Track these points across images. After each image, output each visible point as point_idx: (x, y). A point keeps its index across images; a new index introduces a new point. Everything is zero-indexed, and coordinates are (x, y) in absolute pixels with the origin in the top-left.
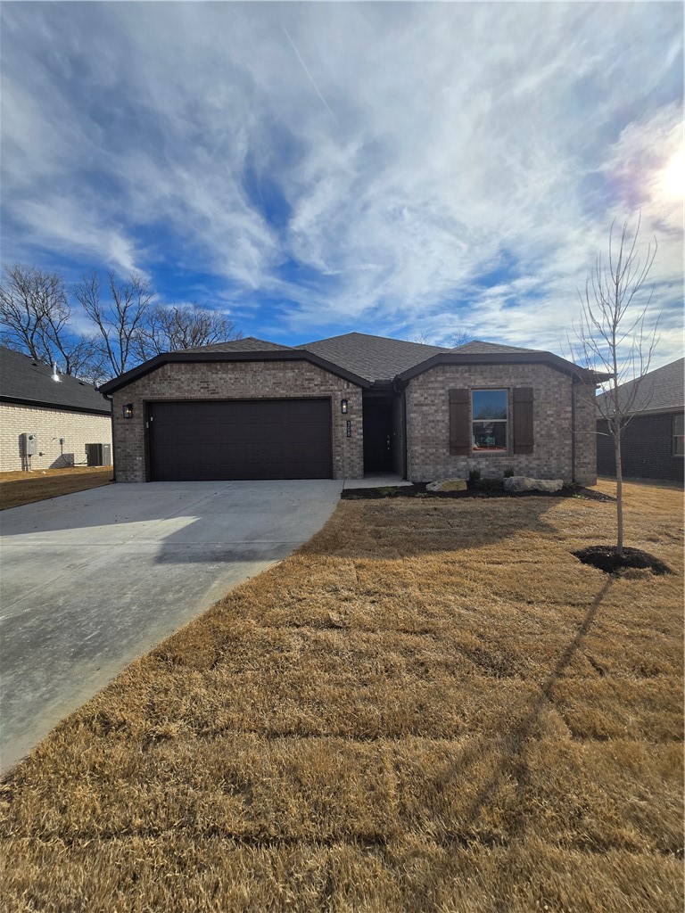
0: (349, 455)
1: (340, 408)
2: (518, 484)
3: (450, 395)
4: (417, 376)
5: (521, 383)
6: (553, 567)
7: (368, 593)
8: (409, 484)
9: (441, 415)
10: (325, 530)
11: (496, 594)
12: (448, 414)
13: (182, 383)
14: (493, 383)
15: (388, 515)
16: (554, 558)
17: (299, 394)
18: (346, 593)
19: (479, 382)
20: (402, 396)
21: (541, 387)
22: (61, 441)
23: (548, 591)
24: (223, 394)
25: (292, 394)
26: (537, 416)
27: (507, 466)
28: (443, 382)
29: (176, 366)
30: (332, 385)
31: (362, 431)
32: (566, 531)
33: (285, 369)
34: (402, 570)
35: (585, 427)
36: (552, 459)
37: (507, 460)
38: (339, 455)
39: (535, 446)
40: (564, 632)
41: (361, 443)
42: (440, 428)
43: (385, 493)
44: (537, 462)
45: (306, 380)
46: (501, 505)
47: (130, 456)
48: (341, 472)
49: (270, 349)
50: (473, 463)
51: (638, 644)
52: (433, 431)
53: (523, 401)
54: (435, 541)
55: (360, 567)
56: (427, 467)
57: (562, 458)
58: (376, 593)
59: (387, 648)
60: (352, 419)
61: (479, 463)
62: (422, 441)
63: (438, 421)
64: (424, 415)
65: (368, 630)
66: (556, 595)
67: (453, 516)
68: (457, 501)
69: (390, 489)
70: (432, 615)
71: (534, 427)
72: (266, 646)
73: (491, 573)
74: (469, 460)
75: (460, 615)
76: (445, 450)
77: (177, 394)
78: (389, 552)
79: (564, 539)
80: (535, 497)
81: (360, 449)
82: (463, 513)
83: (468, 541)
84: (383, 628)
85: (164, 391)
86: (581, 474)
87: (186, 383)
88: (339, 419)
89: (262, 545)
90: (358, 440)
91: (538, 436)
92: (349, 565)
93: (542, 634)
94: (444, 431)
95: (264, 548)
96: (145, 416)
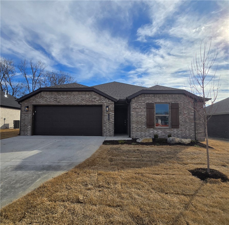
0: (108, 127)
1: (106, 109)
2: (173, 140)
3: (147, 105)
4: (134, 98)
5: (174, 101)
6: (180, 177)
7: (99, 186)
8: (130, 139)
9: (144, 113)
10: (91, 157)
11: (153, 189)
12: (146, 112)
13: (47, 99)
14: (163, 101)
15: (118, 152)
16: (181, 173)
17: (90, 104)
18: (90, 186)
19: (158, 101)
20: (129, 105)
21: (182, 103)
22: (5, 119)
23: (175, 188)
24: (62, 103)
25: (88, 104)
26: (181, 114)
27: (169, 133)
28: (144, 100)
29: (45, 93)
30: (103, 100)
31: (114, 118)
32: (189, 161)
33: (85, 94)
34: (117, 176)
35: (199, 119)
36: (187, 130)
37: (169, 130)
38: (105, 127)
39: (180, 125)
40: (178, 209)
41: (113, 123)
42: (143, 117)
43: (120, 142)
44: (181, 132)
45: (93, 98)
46: (164, 149)
47: (26, 125)
48: (105, 134)
49: (80, 87)
50: (156, 131)
51: (210, 216)
52: (140, 119)
53: (175, 108)
54: (134, 163)
55: (99, 174)
56: (138, 132)
57: (191, 130)
58: (102, 186)
59: (99, 214)
60: (110, 113)
61: (158, 131)
62: (136, 122)
63: (142, 115)
64: (137, 112)
65: (93, 204)
66: (178, 190)
67: (144, 153)
68: (147, 146)
69: (122, 141)
70: (123, 198)
71: (180, 118)
72: (47, 211)
73: (153, 179)
74: (154, 130)
75: (135, 199)
76: (145, 126)
77: (45, 103)
78: (113, 168)
79: (187, 164)
80: (179, 146)
81: (113, 125)
82: (149, 152)
83: (147, 164)
84: (100, 204)
85: (40, 102)
86: (198, 137)
87: (49, 99)
88: (105, 113)
89: (64, 163)
90: (112, 121)
91: (181, 121)
92: (95, 173)
93: (168, 209)
94: (144, 119)
95: (64, 164)
96: (33, 110)
